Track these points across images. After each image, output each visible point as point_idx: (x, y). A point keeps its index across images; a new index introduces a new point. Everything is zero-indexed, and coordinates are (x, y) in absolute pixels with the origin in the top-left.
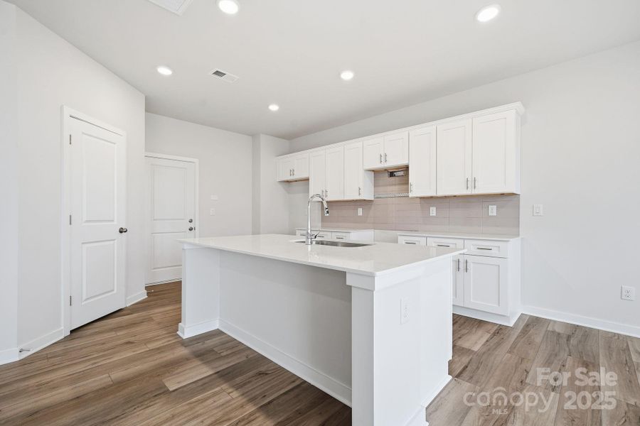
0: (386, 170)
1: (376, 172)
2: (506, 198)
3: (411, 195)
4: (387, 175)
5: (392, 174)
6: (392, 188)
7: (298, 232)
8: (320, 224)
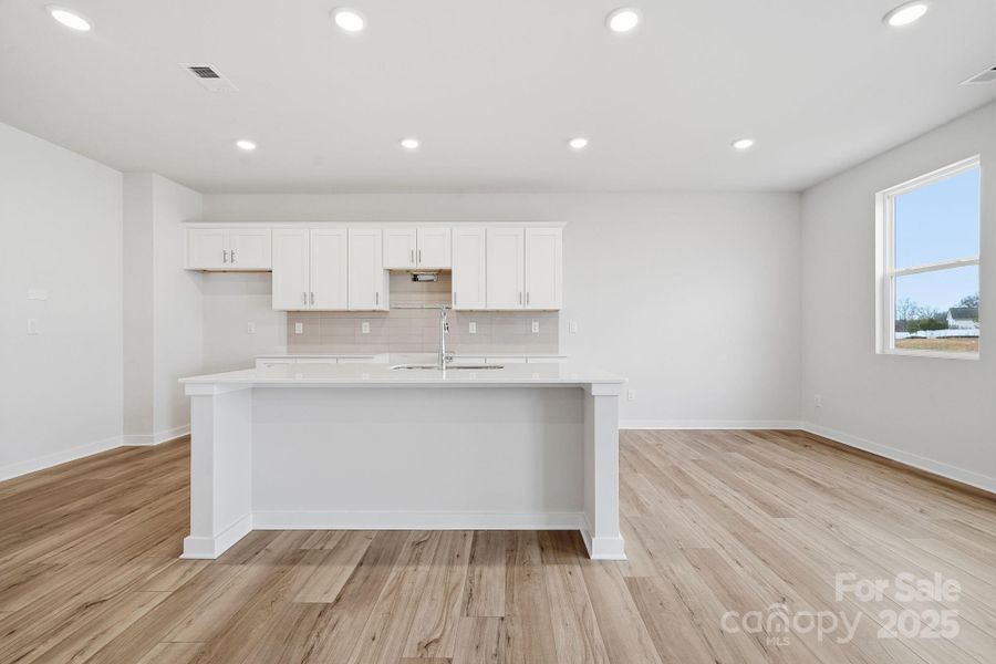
0: (408, 271)
1: (392, 273)
2: (548, 315)
3: (454, 307)
4: (410, 278)
5: (415, 279)
6: (418, 297)
7: (258, 362)
8: (285, 348)
